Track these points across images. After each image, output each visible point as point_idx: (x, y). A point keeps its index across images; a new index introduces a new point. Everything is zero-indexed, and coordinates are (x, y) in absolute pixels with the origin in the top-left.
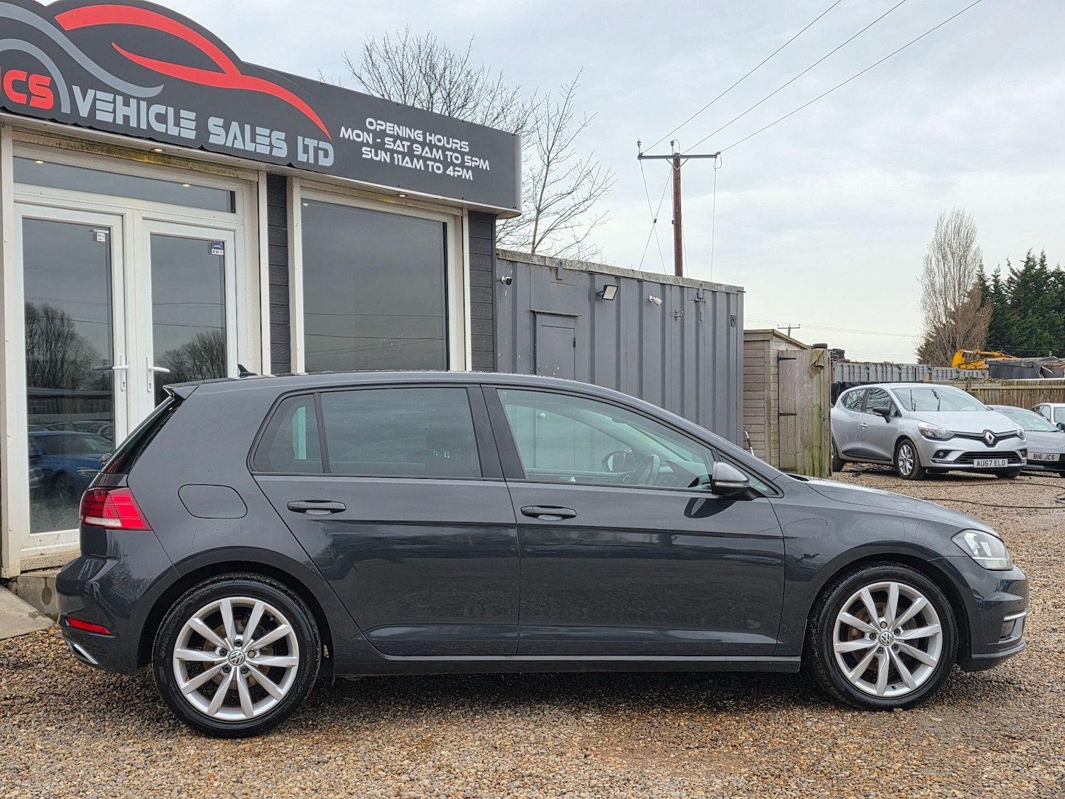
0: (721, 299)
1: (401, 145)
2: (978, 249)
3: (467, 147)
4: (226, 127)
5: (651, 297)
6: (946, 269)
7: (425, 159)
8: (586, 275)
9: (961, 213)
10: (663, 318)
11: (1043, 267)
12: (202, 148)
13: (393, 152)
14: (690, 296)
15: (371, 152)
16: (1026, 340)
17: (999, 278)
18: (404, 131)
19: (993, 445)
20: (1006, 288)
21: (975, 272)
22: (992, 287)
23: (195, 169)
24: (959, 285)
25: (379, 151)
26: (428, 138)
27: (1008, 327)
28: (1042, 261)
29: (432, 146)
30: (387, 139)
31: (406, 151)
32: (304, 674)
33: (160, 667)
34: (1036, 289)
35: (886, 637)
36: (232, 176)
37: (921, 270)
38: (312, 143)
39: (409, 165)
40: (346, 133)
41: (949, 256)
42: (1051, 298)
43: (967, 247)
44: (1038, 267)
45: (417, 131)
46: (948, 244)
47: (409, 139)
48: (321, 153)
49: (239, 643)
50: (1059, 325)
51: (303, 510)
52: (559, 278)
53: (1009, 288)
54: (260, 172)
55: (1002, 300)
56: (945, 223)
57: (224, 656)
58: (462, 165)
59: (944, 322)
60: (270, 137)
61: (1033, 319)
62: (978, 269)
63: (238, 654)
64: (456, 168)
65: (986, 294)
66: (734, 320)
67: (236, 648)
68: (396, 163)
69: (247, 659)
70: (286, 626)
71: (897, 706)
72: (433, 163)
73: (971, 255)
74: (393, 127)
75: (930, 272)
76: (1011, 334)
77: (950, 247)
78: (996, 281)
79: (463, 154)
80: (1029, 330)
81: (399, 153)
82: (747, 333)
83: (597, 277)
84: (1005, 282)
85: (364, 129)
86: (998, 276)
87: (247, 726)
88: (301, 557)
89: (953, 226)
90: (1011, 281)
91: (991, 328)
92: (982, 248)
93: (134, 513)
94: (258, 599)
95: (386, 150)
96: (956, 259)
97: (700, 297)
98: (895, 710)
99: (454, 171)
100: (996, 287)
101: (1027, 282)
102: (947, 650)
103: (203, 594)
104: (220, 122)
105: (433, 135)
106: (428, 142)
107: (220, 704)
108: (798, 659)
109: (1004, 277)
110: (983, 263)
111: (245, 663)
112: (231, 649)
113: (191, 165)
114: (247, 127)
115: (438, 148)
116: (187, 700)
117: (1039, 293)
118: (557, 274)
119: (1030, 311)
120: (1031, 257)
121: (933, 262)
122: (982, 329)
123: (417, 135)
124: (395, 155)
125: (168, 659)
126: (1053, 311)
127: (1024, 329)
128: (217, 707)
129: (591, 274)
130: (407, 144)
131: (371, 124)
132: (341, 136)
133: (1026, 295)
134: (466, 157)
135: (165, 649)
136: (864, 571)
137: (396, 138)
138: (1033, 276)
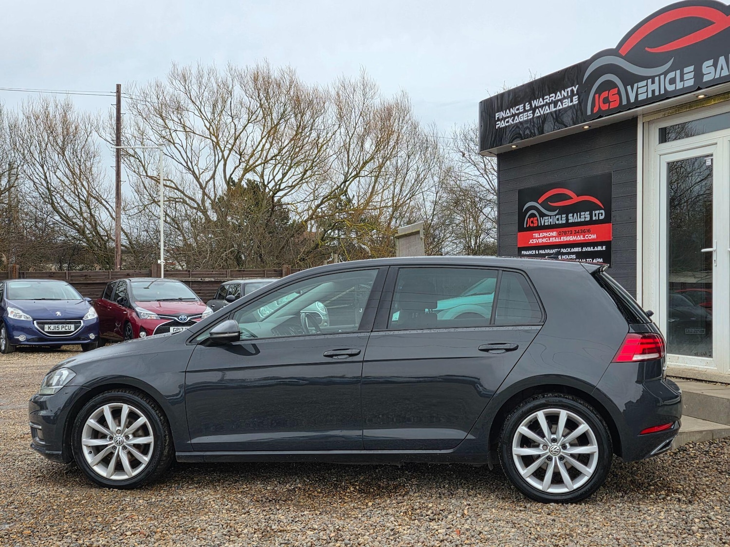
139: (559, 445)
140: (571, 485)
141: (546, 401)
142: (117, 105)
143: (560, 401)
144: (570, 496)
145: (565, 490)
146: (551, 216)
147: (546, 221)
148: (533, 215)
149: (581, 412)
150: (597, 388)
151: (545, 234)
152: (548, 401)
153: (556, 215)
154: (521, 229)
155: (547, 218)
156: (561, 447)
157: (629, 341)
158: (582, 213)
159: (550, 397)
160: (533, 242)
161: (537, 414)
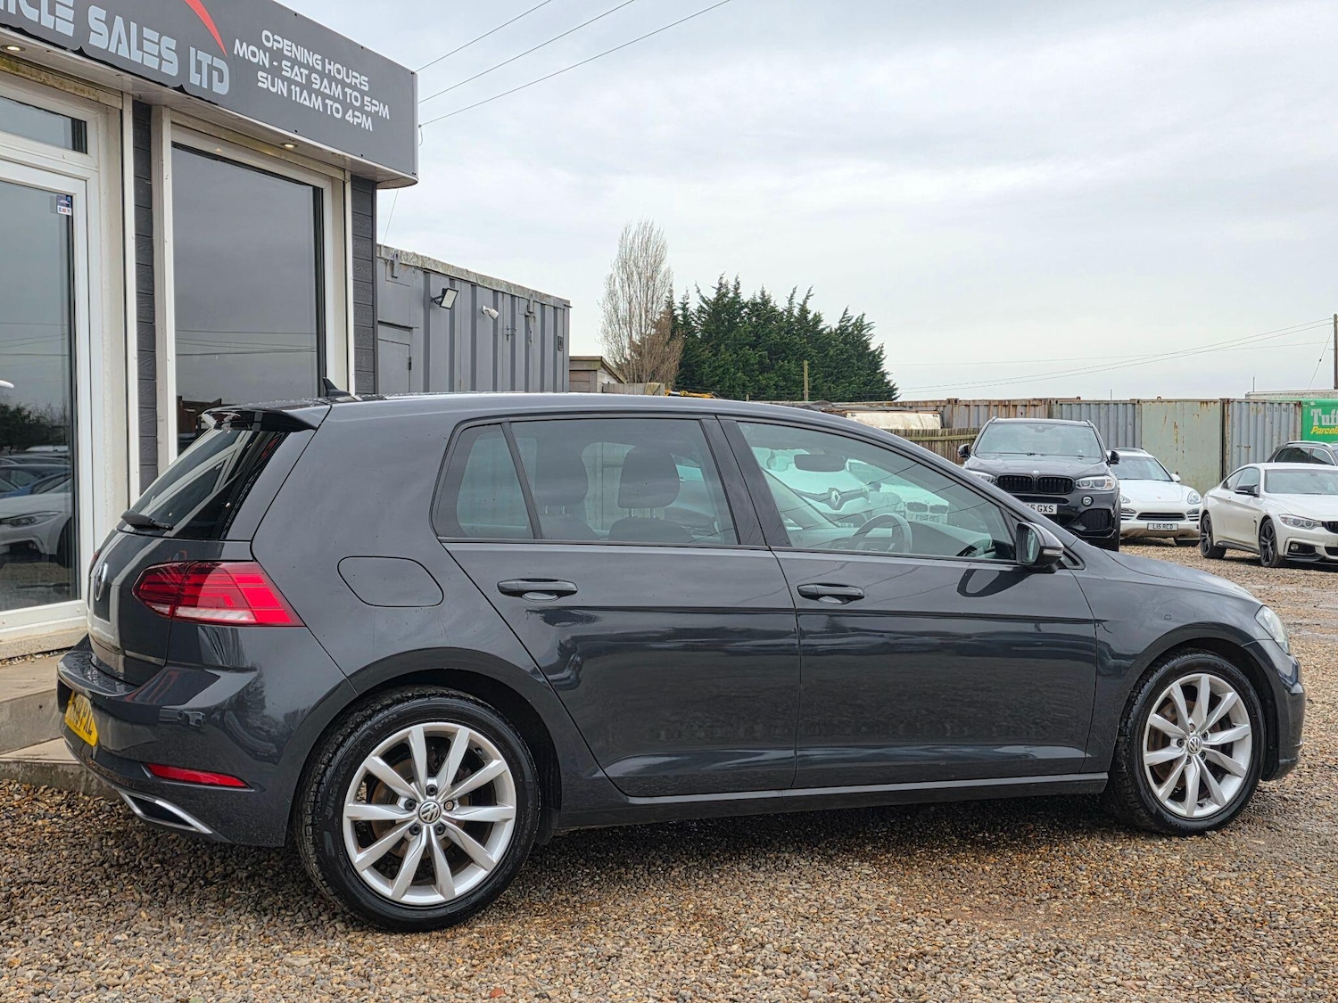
0: (549, 312)
1: (298, 74)
2: (668, 270)
3: (366, 84)
4: (109, 23)
5: (484, 308)
6: (632, 292)
7: (325, 96)
8: (420, 273)
9: (649, 225)
10: (495, 336)
11: (737, 295)
12: (80, 52)
13: (290, 82)
14: (521, 308)
15: (267, 79)
16: (719, 382)
17: (687, 306)
18: (302, 54)
19: (839, 507)
20: (695, 319)
21: (664, 298)
22: (680, 318)
23: (49, 83)
24: (647, 311)
25: (276, 79)
26: (327, 66)
27: (699, 365)
28: (736, 289)
29: (332, 79)
30: (284, 62)
31: (304, 82)
32: (523, 831)
33: (326, 833)
34: (729, 321)
35: (1195, 743)
36: (92, 97)
37: (603, 292)
38: (205, 58)
39: (307, 103)
40: (241, 49)
41: (636, 277)
42: (745, 331)
43: (655, 270)
44: (731, 295)
45: (316, 56)
46: (634, 262)
47: (307, 66)
48: (215, 74)
49: (432, 791)
50: (753, 365)
51: (519, 593)
52: (395, 275)
53: (699, 319)
54: (125, 95)
55: (692, 333)
56: (631, 236)
57: (411, 810)
58: (361, 109)
59: (629, 358)
60: (159, 44)
61: (726, 356)
62: (668, 294)
63: (432, 806)
64: (356, 113)
65: (675, 325)
66: (561, 343)
67: (428, 797)
68: (294, 99)
69: (444, 813)
70: (499, 761)
71: (1210, 828)
72: (331, 103)
73: (660, 277)
74: (291, 46)
75: (612, 294)
76: (703, 373)
77: (637, 266)
78: (684, 308)
79: (363, 93)
80: (721, 369)
81: (297, 84)
82: (573, 360)
83: (432, 276)
84: (694, 311)
85: (261, 46)
86: (687, 303)
87: (448, 911)
88: (523, 662)
89: (640, 240)
90: (702, 310)
91: (681, 365)
92: (672, 269)
93: (274, 602)
94: (460, 724)
95: (284, 79)
96: (644, 281)
97: (531, 310)
98: (1209, 833)
99: (354, 116)
100: (685, 316)
101: (719, 313)
102: (1257, 754)
103: (387, 720)
104: (102, 14)
105: (332, 63)
106: (327, 72)
107: (410, 881)
108: (1105, 776)
109: (694, 306)
110: (674, 288)
111: (441, 819)
112: (422, 800)
113: (43, 76)
114: (134, 26)
115: (338, 82)
116: (362, 879)
117: (733, 326)
118: (392, 269)
119: (723, 346)
120: (723, 282)
121: (617, 284)
122: (671, 366)
123: (314, 59)
124: (293, 87)
125: (336, 819)
126: (748, 347)
127: (716, 368)
128: (405, 888)
129: (427, 272)
130: (305, 72)
131: (268, 39)
132: (235, 52)
133: (718, 327)
134: (366, 98)
135: (332, 805)
136: (1175, 661)
137: (295, 62)
138: (725, 306)
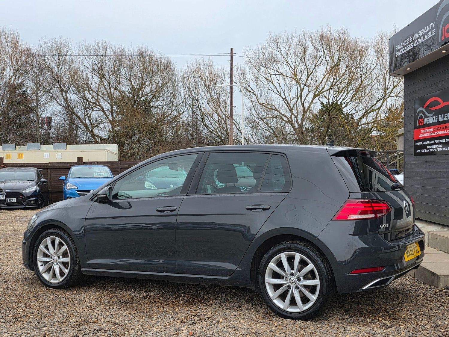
139: (295, 278)
140: (302, 308)
141: (286, 246)
142: (231, 61)
143: (295, 247)
144: (301, 315)
145: (298, 310)
146: (430, 117)
147: (428, 121)
148: (421, 117)
149: (308, 255)
150: (318, 238)
151: (428, 130)
152: (287, 246)
153: (432, 116)
154: (416, 128)
155: (428, 118)
156: (296, 279)
157: (348, 205)
158: (446, 114)
159: (290, 244)
160: (421, 136)
161: (281, 255)
